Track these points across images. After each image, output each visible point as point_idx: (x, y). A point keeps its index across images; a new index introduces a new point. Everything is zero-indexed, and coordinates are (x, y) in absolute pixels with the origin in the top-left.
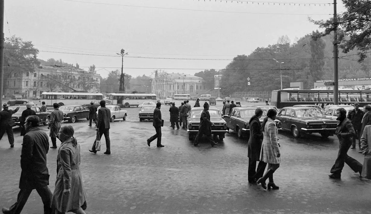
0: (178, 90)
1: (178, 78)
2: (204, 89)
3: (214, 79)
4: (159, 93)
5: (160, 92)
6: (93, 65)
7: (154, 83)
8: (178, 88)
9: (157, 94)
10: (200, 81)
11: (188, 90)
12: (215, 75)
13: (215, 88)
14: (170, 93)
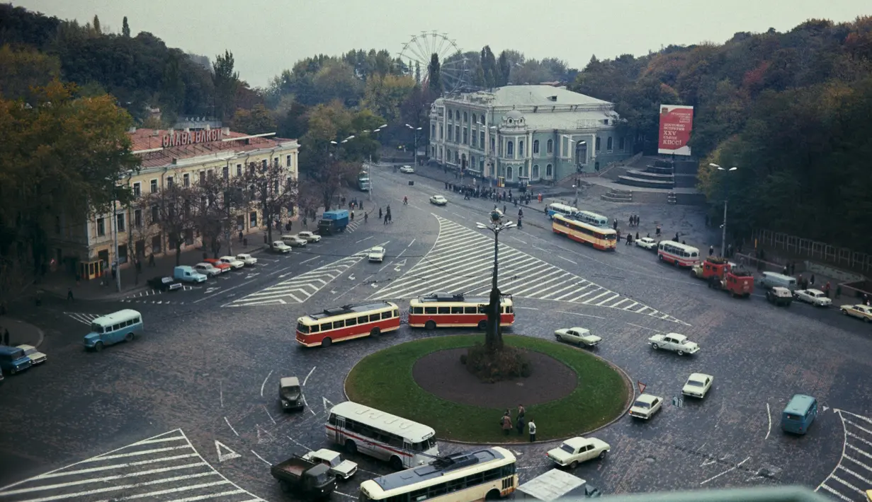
0: (536, 156)
1: (532, 109)
2: (621, 146)
3: (657, 118)
4: (464, 156)
5: (467, 154)
6: (227, 53)
7: (441, 114)
8: (536, 150)
9: (453, 156)
10: (606, 121)
11: (570, 156)
12: (662, 106)
13: (660, 151)
14: (510, 169)
